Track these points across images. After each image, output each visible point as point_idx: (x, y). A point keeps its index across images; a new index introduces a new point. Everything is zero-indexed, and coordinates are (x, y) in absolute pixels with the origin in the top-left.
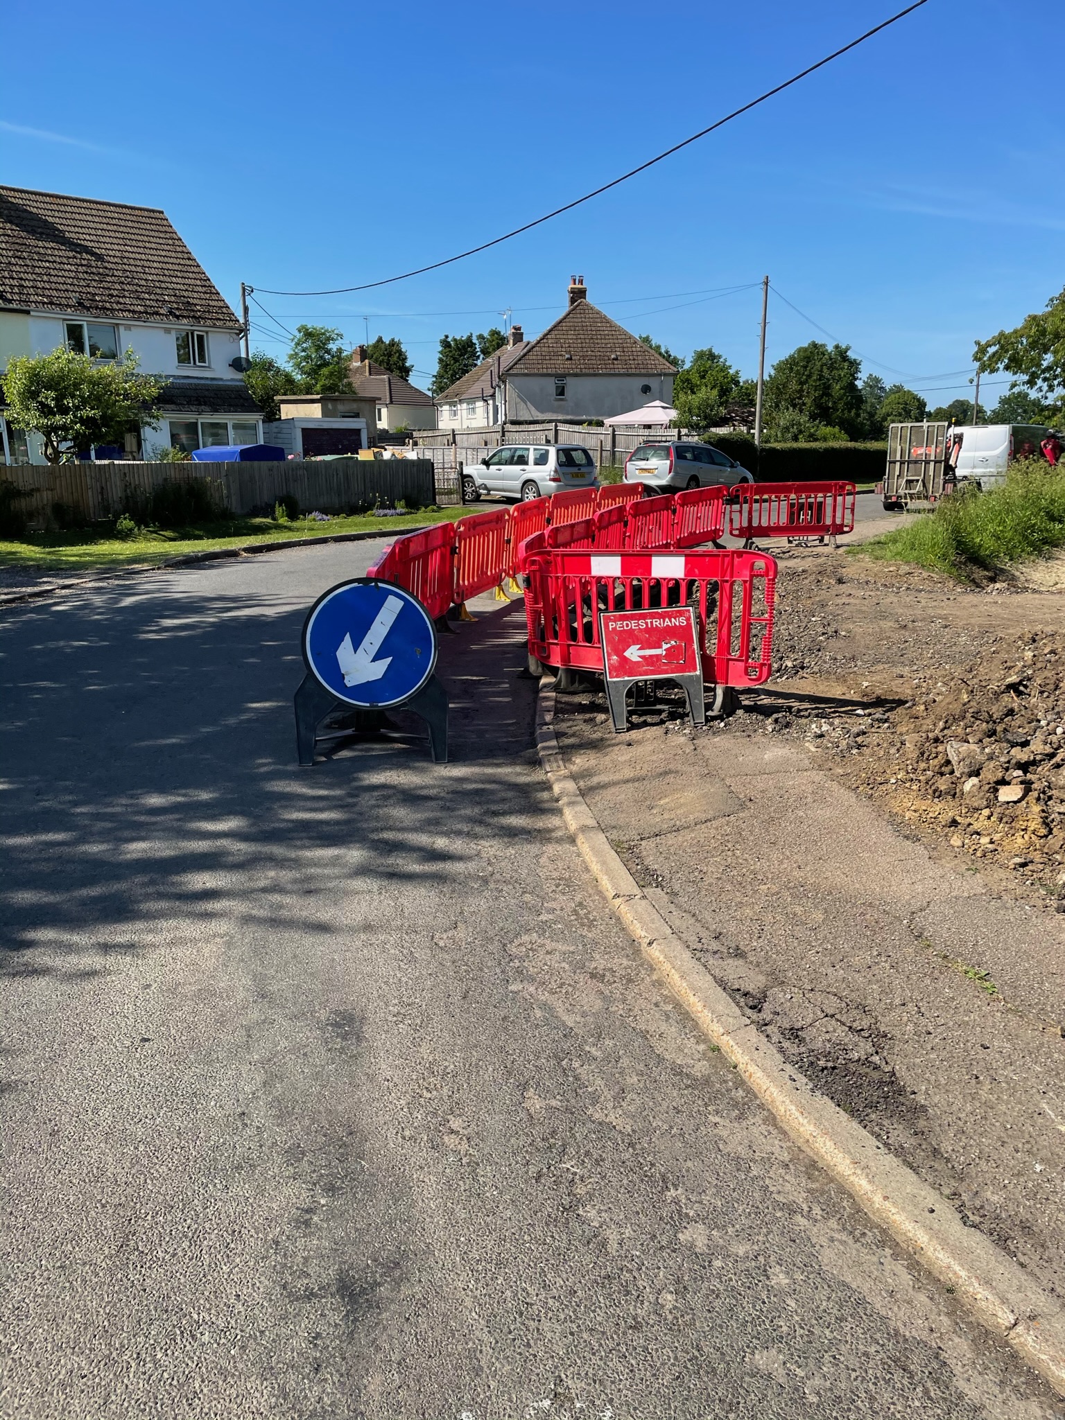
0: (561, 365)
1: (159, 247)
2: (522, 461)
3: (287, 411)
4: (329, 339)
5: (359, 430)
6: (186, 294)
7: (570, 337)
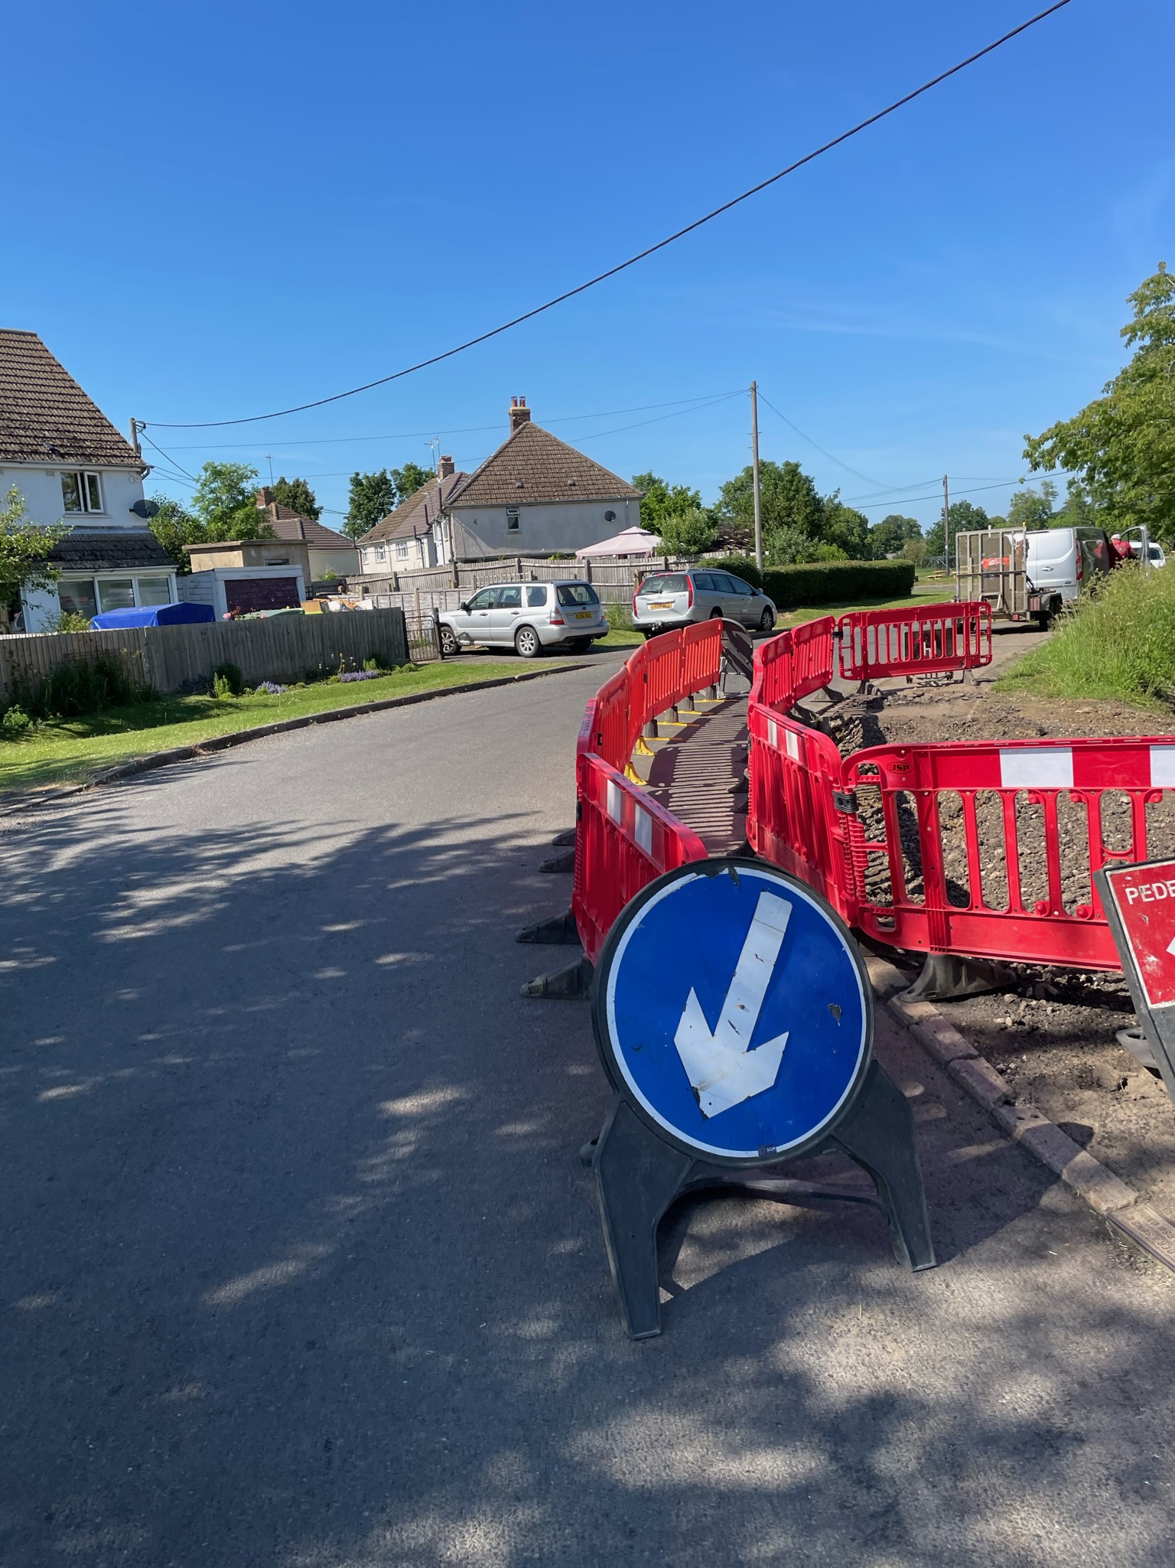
0: (511, 494)
1: (34, 374)
2: (514, 603)
3: (200, 563)
4: (243, 477)
5: (295, 578)
6: (71, 428)
7: (519, 463)
